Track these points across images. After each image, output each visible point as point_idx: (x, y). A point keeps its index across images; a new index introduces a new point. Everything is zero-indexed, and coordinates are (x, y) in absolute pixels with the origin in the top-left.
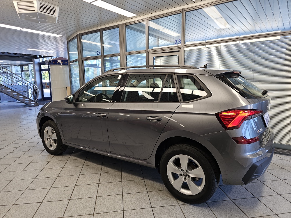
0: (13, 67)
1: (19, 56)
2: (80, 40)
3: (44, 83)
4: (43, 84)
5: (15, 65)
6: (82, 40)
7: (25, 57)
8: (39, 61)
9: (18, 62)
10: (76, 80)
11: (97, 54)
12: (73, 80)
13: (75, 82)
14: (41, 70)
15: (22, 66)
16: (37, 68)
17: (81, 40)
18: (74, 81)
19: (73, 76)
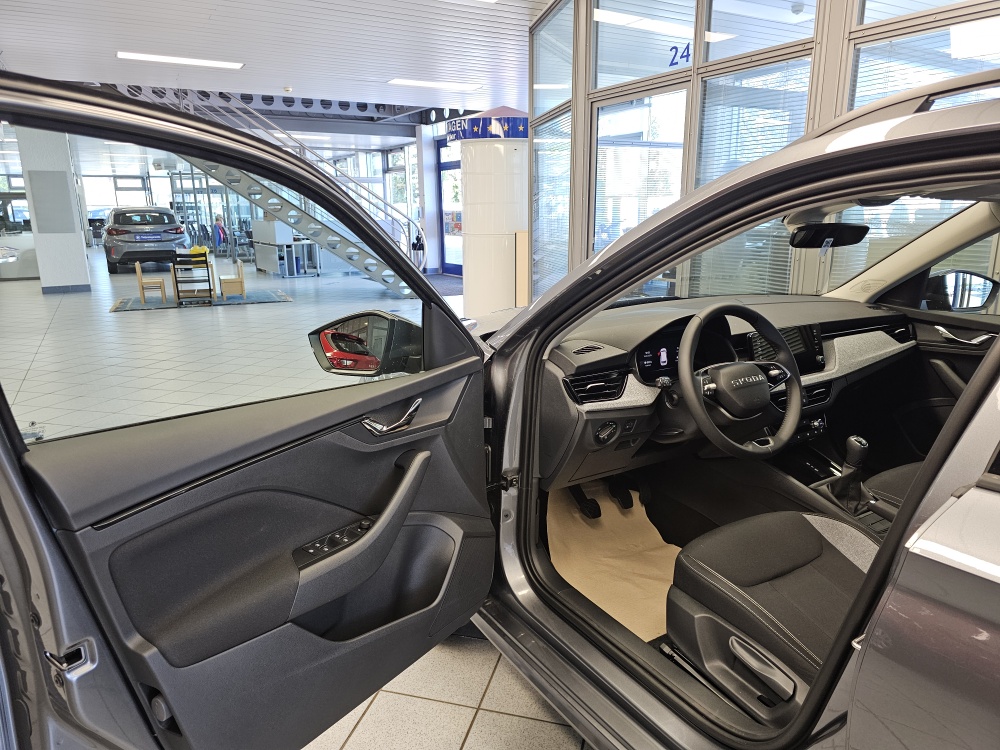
0: (362, 156)
1: (376, 115)
2: (589, 15)
3: (447, 214)
4: (445, 217)
5: (368, 151)
6: (599, 15)
7: (392, 118)
8: (436, 135)
9: (376, 141)
10: (553, 203)
11: (672, 64)
12: (543, 201)
13: (550, 209)
14: (440, 167)
15: (385, 152)
16: (429, 157)
17: (595, 10)
18: (548, 205)
19: (545, 186)
